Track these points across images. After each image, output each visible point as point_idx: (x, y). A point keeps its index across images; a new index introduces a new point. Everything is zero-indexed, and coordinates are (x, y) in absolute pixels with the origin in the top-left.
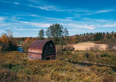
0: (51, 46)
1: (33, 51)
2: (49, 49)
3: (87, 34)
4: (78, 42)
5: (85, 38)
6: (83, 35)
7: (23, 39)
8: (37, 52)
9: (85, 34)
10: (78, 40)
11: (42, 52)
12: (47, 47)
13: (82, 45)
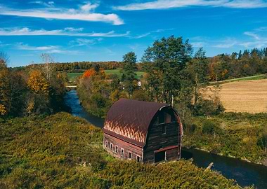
0: (169, 120)
1: (118, 131)
2: (163, 128)
3: (255, 51)
4: (227, 78)
5: (247, 65)
6: (240, 55)
7: (78, 67)
8: (130, 136)
9: (246, 52)
10: (226, 70)
11: (143, 141)
12: (157, 124)
13: (239, 86)
